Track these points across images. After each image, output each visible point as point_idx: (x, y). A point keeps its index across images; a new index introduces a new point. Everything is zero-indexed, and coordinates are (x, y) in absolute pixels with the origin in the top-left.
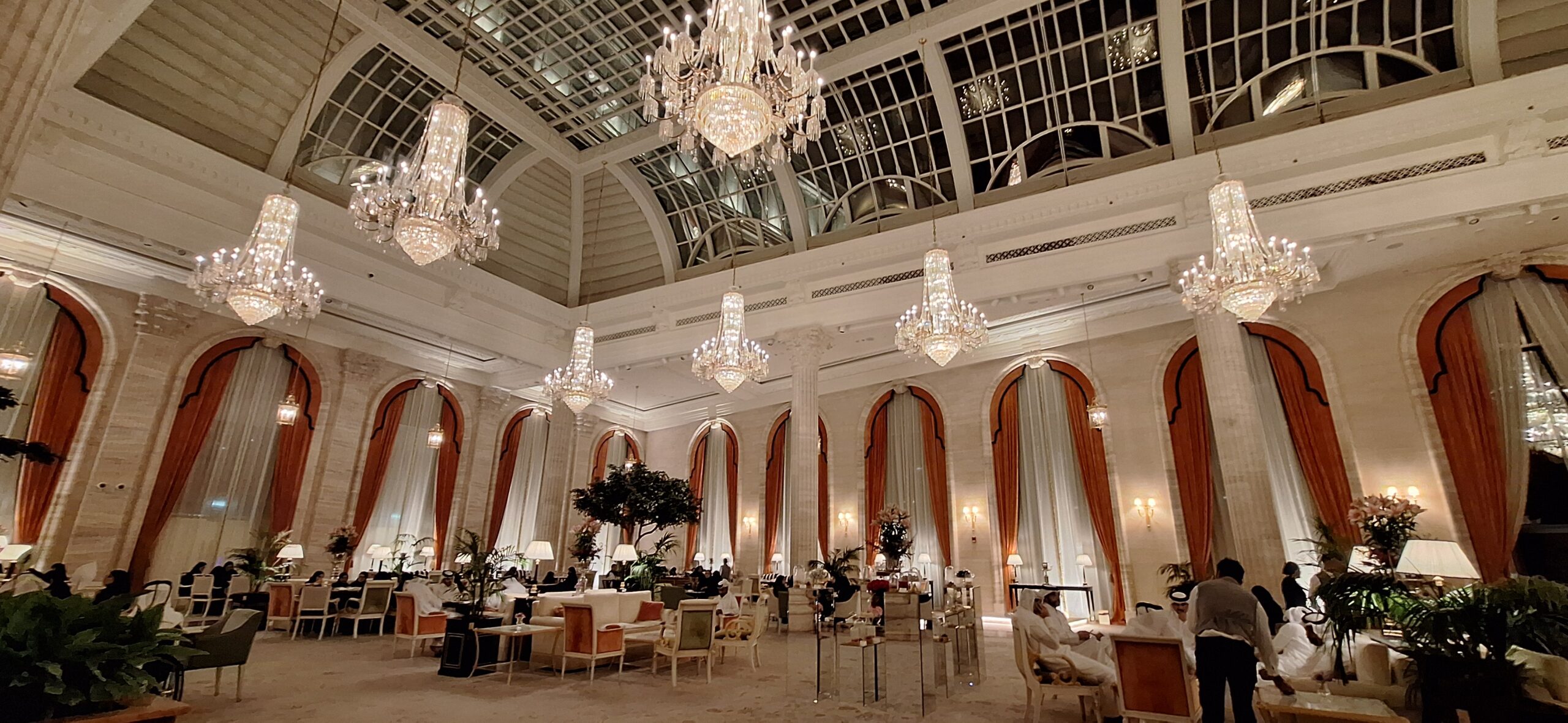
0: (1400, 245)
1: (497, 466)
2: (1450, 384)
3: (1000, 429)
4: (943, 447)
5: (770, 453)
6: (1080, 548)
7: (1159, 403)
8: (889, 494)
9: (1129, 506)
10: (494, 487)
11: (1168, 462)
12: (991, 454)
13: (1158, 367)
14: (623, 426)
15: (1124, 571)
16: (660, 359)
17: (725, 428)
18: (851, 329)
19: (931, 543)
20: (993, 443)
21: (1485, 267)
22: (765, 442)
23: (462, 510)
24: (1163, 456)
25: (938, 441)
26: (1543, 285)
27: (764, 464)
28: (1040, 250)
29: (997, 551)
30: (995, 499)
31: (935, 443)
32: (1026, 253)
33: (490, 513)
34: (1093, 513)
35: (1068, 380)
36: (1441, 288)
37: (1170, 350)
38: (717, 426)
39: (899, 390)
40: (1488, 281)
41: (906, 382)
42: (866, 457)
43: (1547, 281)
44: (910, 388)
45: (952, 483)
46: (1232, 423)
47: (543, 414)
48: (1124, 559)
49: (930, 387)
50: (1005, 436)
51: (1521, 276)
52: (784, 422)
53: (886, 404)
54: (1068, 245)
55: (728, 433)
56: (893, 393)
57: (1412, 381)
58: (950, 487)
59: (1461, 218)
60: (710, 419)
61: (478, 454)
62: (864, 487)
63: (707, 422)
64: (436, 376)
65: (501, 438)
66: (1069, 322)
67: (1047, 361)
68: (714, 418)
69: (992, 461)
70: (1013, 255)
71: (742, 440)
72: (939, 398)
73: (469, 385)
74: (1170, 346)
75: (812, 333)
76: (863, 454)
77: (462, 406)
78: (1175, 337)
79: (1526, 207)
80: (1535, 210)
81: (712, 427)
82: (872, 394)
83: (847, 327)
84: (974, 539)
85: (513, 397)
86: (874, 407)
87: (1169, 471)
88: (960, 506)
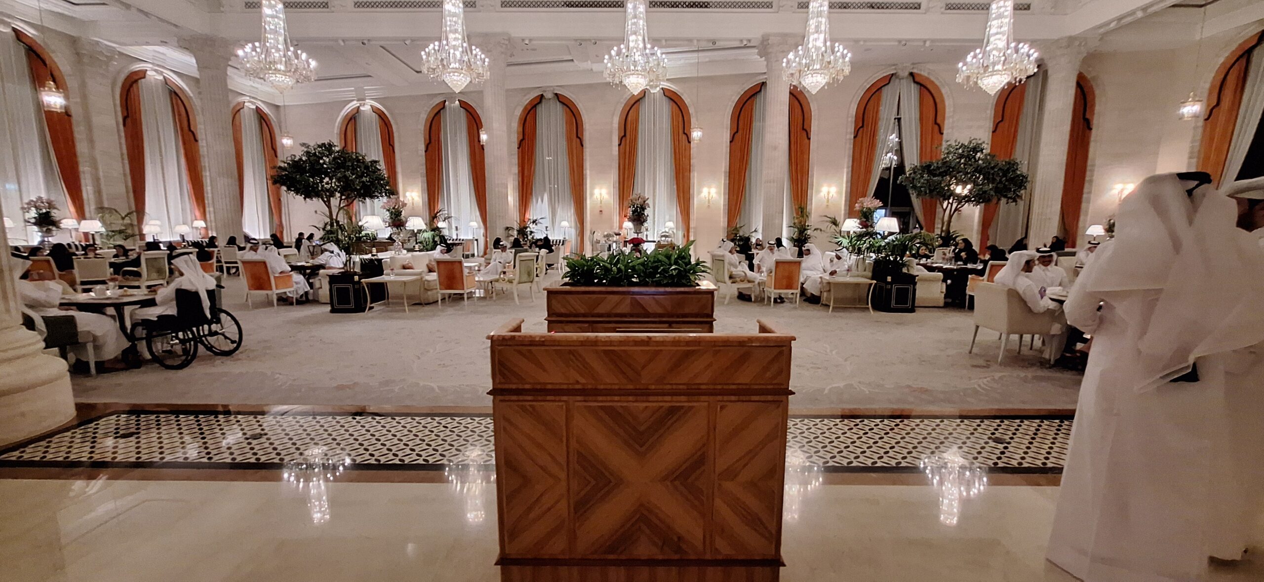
0: (870, 49)
1: (123, 134)
2: (863, 133)
3: (625, 135)
4: (582, 146)
5: (428, 137)
6: (667, 217)
7: (727, 128)
8: (537, 178)
9: (700, 192)
10: (126, 157)
11: (725, 167)
12: (617, 153)
13: (730, 103)
14: (253, 98)
15: (691, 231)
16: (336, 40)
17: (375, 110)
18: (534, 42)
19: (569, 214)
20: (619, 145)
21: (895, 69)
22: (422, 128)
23: (97, 180)
24: (723, 164)
25: (578, 140)
26: (913, 85)
27: (422, 147)
28: (687, 6)
29: (616, 218)
30: (617, 185)
31: (576, 141)
32: (677, 6)
33: (130, 184)
34: (678, 196)
35: (674, 105)
36: (875, 78)
37: (739, 93)
38: (366, 108)
39: (549, 95)
40: (894, 77)
41: (554, 90)
42: (518, 148)
43: (915, 82)
44: (556, 94)
45: (588, 172)
46: (775, 148)
47: (161, 78)
48: (692, 224)
49: (574, 96)
50: (628, 142)
51: (907, 78)
52: (439, 111)
53: (535, 106)
54: (706, 7)
55: (380, 116)
56: (542, 97)
57: (849, 130)
58: (586, 175)
59: (900, 41)
60: (358, 100)
61: (96, 120)
62: (517, 171)
63: (355, 102)
64: (9, 16)
65: (118, 102)
66: (682, 61)
67: (662, 88)
68: (364, 100)
69: (617, 158)
70: (668, 6)
71: (397, 124)
72: (580, 107)
73: (55, 31)
74: (740, 90)
75: (503, 42)
76: (516, 146)
77: (56, 60)
78: (743, 84)
79: (925, 42)
80: (928, 44)
81: (362, 108)
82: (525, 96)
83: (530, 40)
84: (601, 211)
85: (121, 54)
86: (525, 108)
87: (725, 172)
88: (592, 188)
